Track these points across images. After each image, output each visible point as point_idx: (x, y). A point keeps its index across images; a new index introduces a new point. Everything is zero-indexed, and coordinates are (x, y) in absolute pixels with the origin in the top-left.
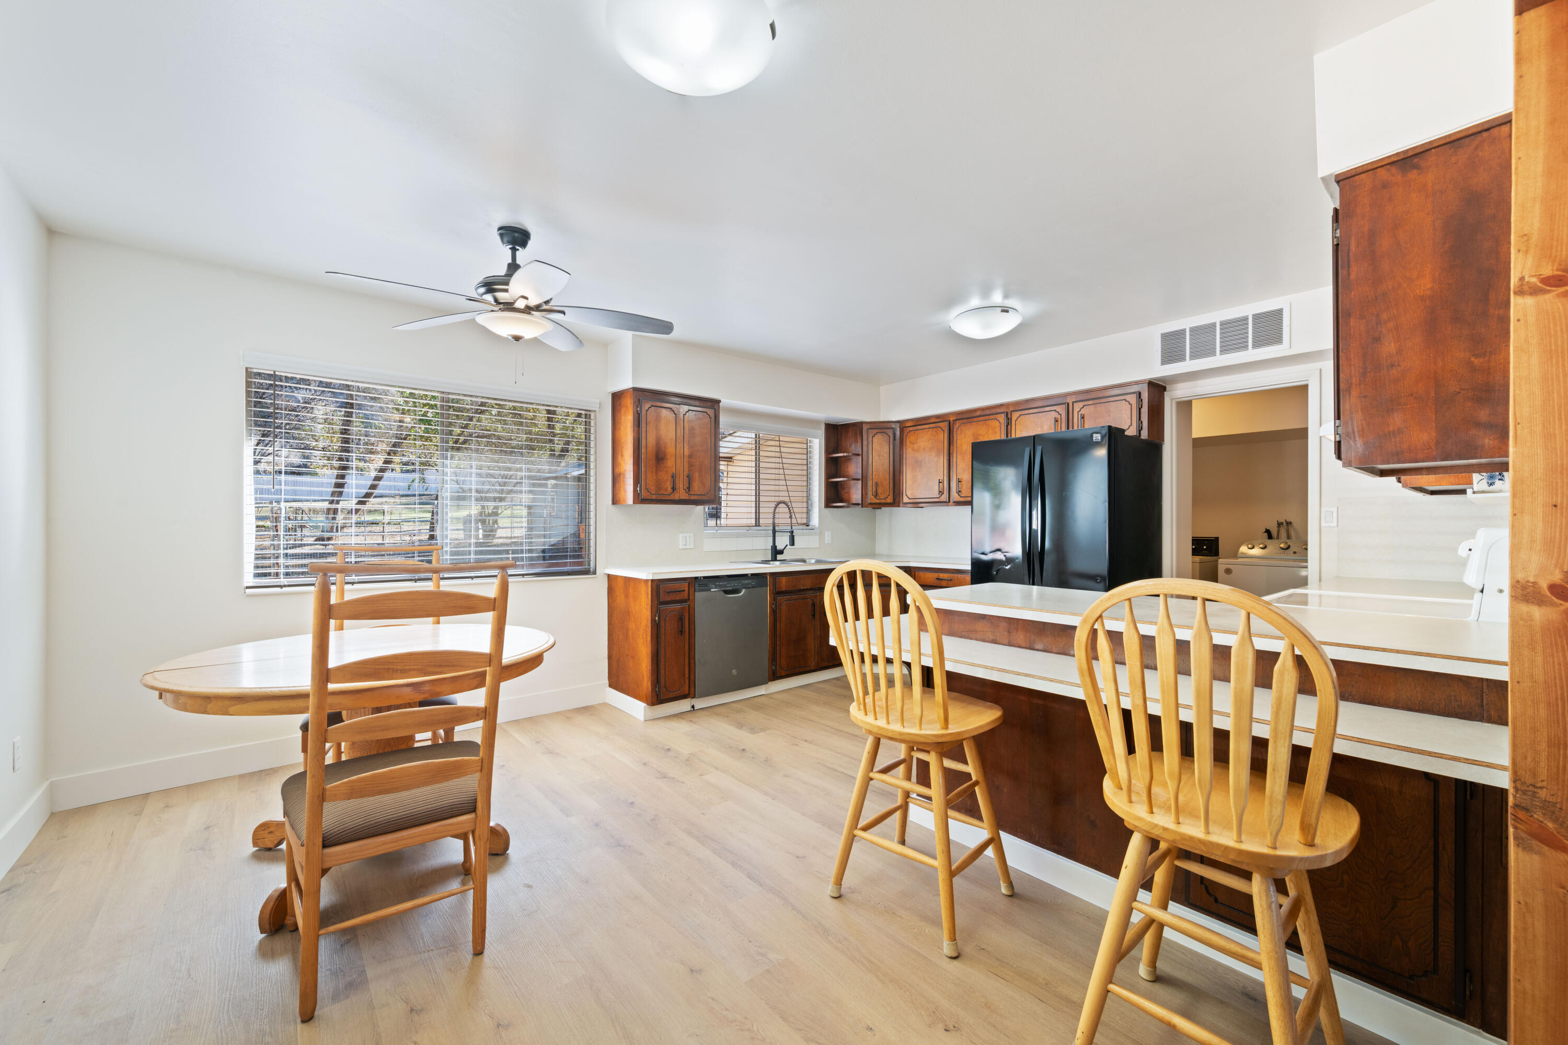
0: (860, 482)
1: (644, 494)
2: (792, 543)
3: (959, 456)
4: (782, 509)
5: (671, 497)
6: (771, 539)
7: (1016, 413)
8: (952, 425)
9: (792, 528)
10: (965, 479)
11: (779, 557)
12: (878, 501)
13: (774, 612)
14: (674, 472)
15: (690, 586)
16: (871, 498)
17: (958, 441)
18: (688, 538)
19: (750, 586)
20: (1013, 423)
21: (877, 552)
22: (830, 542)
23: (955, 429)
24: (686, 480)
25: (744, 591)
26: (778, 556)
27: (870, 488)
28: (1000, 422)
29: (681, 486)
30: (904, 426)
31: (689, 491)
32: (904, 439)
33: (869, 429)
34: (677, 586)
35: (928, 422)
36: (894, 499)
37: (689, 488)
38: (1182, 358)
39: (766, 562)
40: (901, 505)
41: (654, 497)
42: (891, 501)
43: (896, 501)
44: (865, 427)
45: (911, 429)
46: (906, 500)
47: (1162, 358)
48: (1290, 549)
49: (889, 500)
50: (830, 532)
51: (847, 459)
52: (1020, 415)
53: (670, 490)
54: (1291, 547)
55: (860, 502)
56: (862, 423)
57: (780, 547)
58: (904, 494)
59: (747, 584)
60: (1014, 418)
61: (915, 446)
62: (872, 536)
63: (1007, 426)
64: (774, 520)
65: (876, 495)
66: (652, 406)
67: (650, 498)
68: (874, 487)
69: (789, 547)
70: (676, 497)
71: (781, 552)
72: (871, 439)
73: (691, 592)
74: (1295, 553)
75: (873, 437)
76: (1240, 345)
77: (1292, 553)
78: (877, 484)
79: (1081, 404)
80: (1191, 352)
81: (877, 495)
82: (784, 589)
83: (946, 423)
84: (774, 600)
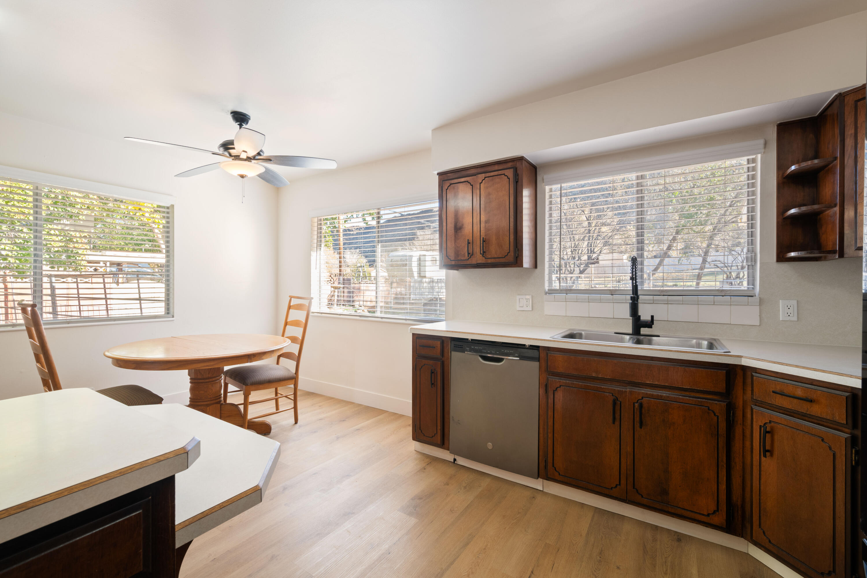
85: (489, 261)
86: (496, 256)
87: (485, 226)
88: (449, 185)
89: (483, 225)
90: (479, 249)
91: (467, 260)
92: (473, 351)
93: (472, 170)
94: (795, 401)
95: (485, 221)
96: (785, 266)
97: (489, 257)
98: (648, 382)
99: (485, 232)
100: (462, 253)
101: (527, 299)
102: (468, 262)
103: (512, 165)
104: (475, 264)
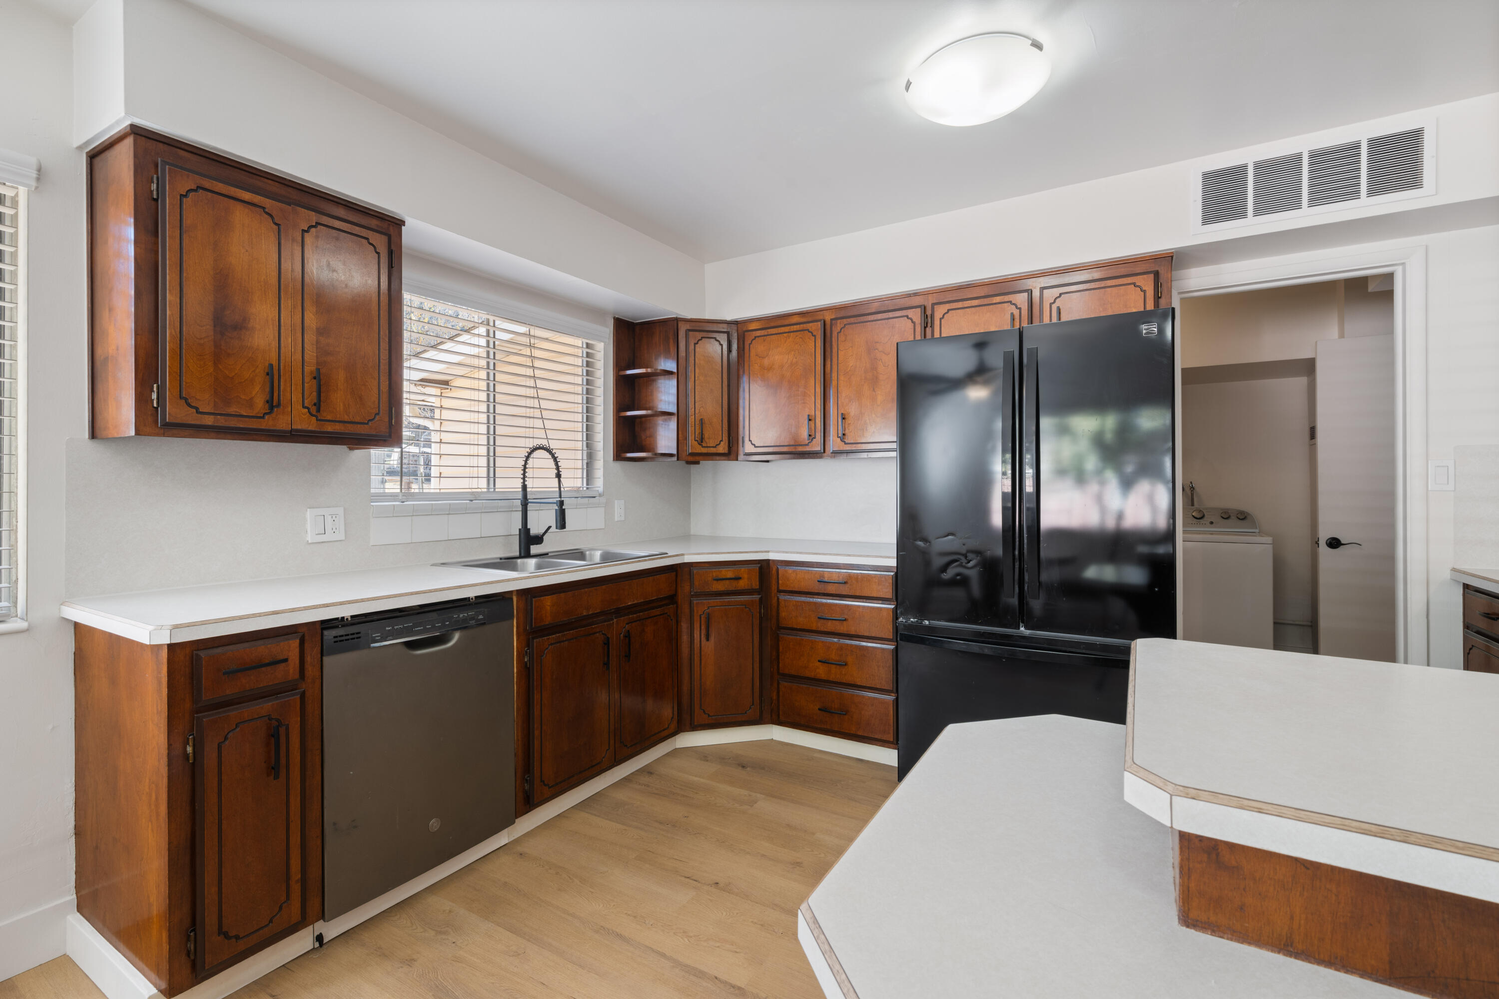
0: (674, 419)
1: (174, 411)
2: (562, 523)
3: (842, 378)
4: (541, 460)
5: (267, 423)
6: (519, 515)
7: (942, 306)
8: (828, 327)
9: (560, 497)
10: (852, 414)
11: (534, 549)
12: (704, 450)
13: (526, 671)
14: (275, 363)
15: (307, 645)
16: (692, 446)
17: (841, 354)
18: (329, 520)
19: (473, 622)
20: (937, 322)
21: (692, 532)
22: (623, 519)
23: (835, 334)
24: (310, 386)
25: (457, 636)
26: (532, 547)
27: (691, 429)
28: (913, 322)
29: (296, 397)
30: (745, 329)
31: (318, 410)
32: (747, 347)
33: (689, 330)
34: (263, 650)
35: (787, 322)
36: (729, 448)
37: (318, 405)
38: (1240, 213)
39: (506, 563)
40: (741, 457)
41: (209, 421)
42: (726, 451)
43: (732, 452)
44: (683, 329)
45: (758, 333)
46: (749, 448)
47: (1205, 212)
48: (1205, 519)
49: (723, 448)
50: (623, 501)
51: (650, 378)
52: (948, 310)
53: (260, 404)
54: (1206, 516)
55: (674, 452)
56: (676, 321)
57: (535, 530)
58: (747, 439)
59: (465, 620)
60: (938, 315)
61: (766, 362)
62: (685, 508)
63: (925, 328)
64: (524, 481)
65: (701, 441)
66: (200, 187)
67: (198, 423)
68: (697, 428)
69: (553, 529)
70: (282, 423)
71: (539, 540)
72: (692, 347)
73: (308, 659)
74: (1212, 523)
75: (695, 344)
76: (1338, 192)
77: (1208, 523)
78: (702, 421)
79: (1056, 292)
80: (1255, 203)
81: (702, 439)
82: (548, 620)
83: (819, 325)
84: (528, 645)
85: (329, 428)
86: (346, 418)
87: (318, 342)
88: (194, 187)
89: (310, 337)
90: (301, 396)
91: (260, 417)
92: (391, 638)
93: (270, 182)
94: (727, 582)
95: (318, 329)
96: (619, 465)
97: (329, 417)
98: (630, 604)
99: (317, 356)
100: (243, 397)
101: (334, 516)
102: (264, 424)
103: (377, 226)
104: (285, 432)
